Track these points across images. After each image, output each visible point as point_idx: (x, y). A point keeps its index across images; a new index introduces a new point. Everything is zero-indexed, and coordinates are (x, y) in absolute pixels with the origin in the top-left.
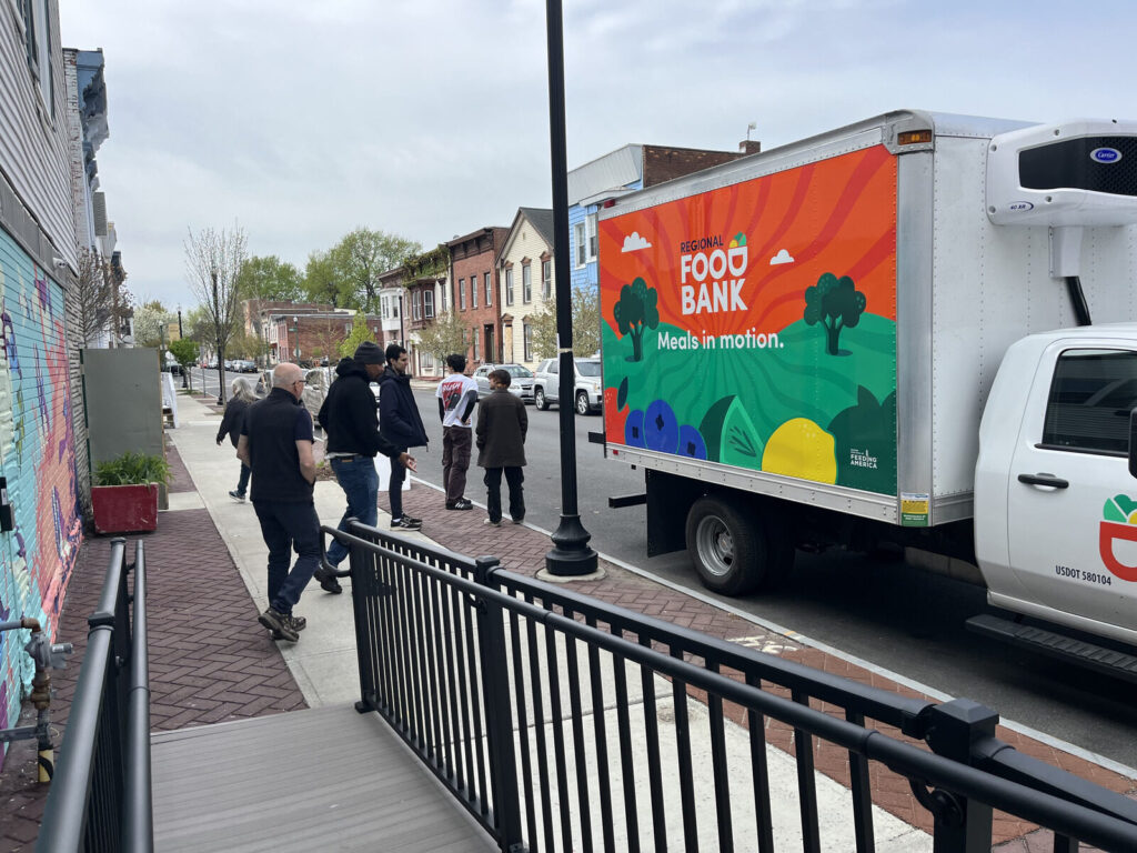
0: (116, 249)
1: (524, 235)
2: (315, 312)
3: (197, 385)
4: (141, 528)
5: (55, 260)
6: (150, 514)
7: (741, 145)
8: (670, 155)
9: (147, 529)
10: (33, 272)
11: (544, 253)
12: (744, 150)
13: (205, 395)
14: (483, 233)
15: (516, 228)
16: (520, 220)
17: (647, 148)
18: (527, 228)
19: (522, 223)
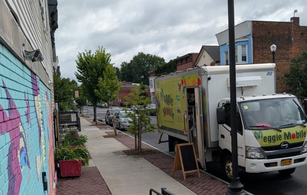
0: (58, 65)
1: (204, 56)
2: (126, 85)
3: (85, 113)
4: (76, 175)
5: (49, 82)
6: (79, 170)
7: (292, 19)
8: (262, 24)
9: (78, 175)
10: (45, 90)
11: (212, 63)
12: (292, 21)
13: (88, 117)
14: (189, 55)
15: (201, 54)
16: (203, 50)
17: (253, 22)
18: (205, 53)
19: (203, 51)
